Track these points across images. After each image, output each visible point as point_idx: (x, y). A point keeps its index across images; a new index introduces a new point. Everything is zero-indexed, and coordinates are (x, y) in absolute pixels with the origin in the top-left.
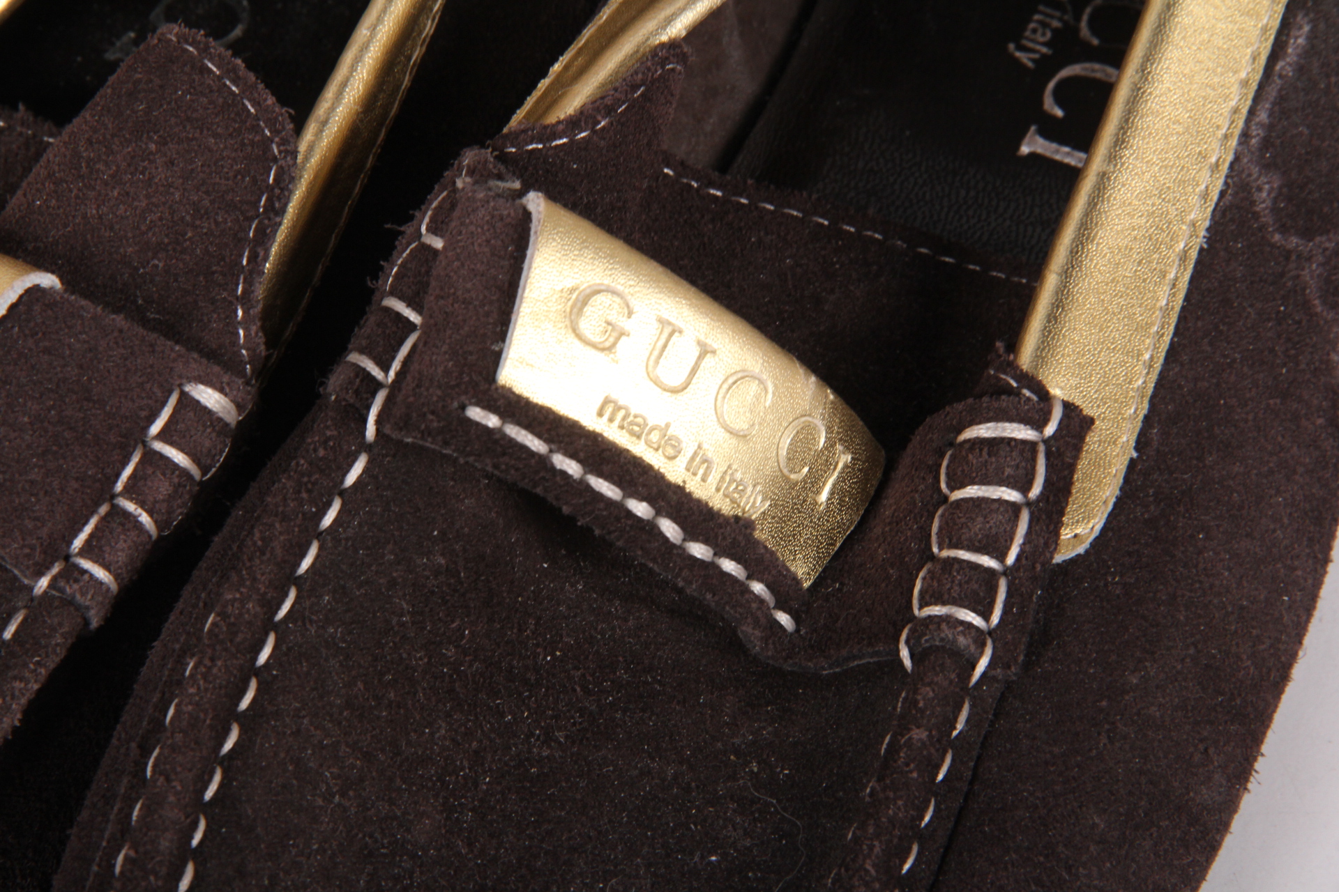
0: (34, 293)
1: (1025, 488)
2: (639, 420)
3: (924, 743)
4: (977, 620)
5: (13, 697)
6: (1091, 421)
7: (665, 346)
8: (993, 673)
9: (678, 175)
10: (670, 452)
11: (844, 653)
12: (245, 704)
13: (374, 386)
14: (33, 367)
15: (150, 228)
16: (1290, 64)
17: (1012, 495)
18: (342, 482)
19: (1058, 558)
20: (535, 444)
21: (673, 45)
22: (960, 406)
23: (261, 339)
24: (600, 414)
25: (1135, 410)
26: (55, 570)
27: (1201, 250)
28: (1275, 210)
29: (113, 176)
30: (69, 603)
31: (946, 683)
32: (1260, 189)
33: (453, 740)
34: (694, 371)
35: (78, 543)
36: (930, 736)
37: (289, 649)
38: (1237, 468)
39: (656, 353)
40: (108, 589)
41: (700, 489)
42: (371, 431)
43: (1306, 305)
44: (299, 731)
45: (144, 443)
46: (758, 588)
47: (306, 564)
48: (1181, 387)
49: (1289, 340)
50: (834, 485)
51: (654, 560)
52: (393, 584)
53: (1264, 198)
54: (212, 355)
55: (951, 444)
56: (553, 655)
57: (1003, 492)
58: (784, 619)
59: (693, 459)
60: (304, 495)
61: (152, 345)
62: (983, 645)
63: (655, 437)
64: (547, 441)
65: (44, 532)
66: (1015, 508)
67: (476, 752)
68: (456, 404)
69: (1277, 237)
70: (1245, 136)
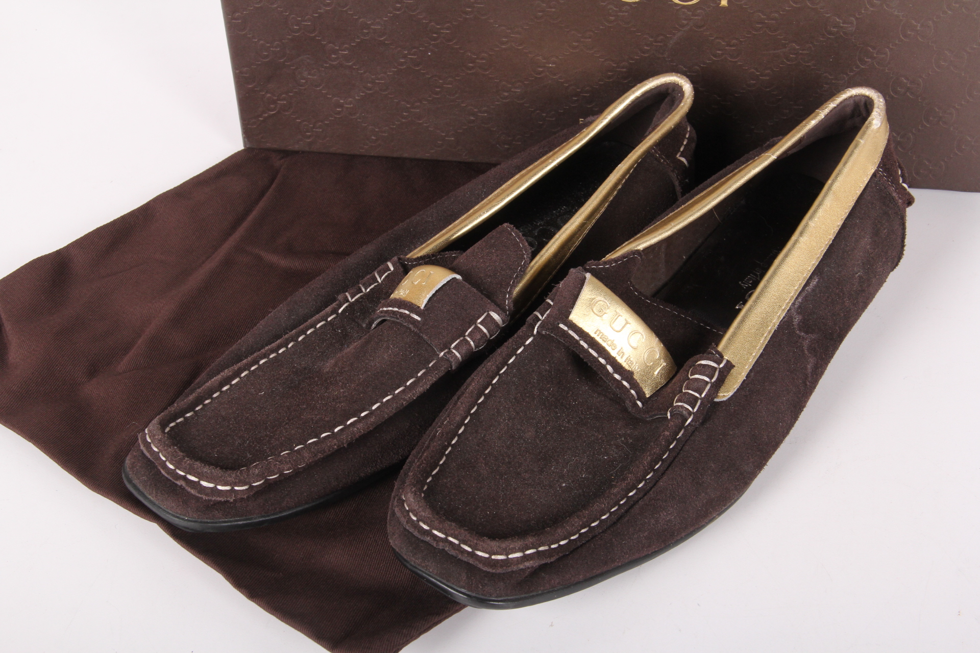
0: (454, 279)
1: (711, 378)
2: (606, 337)
3: (668, 436)
4: (690, 409)
5: (428, 380)
6: (734, 366)
7: (616, 319)
8: (692, 423)
9: (639, 295)
10: (613, 347)
11: (653, 413)
12: (487, 392)
13: (539, 320)
14: (450, 298)
15: (488, 271)
16: (810, 288)
17: (707, 379)
18: (525, 343)
19: (716, 400)
20: (576, 337)
21: (638, 251)
22: (698, 356)
23: (512, 305)
24: (595, 333)
25: (748, 368)
26: (446, 351)
27: (775, 330)
28: (798, 324)
29: (482, 257)
30: (448, 360)
31: (678, 422)
32: (795, 319)
33: (542, 416)
34: (623, 327)
35: (453, 345)
36: (670, 434)
37: (502, 381)
38: (774, 387)
39: (614, 320)
40: (459, 359)
41: (621, 360)
42: (535, 332)
43: (803, 351)
44: (500, 402)
45: (476, 324)
46: (633, 392)
47: (511, 361)
48: (762, 364)
49: (796, 358)
50: (660, 371)
51: (604, 376)
52: (533, 371)
53: (796, 321)
54: (498, 305)
55: (694, 365)
56: (575, 403)
57: (704, 378)
58: (639, 403)
59: (619, 351)
60: (514, 343)
61: (482, 298)
62: (690, 415)
63: (609, 342)
64: (579, 337)
65: (444, 340)
66: (707, 383)
67: (548, 420)
68: (556, 323)
69: (798, 332)
70: (794, 304)
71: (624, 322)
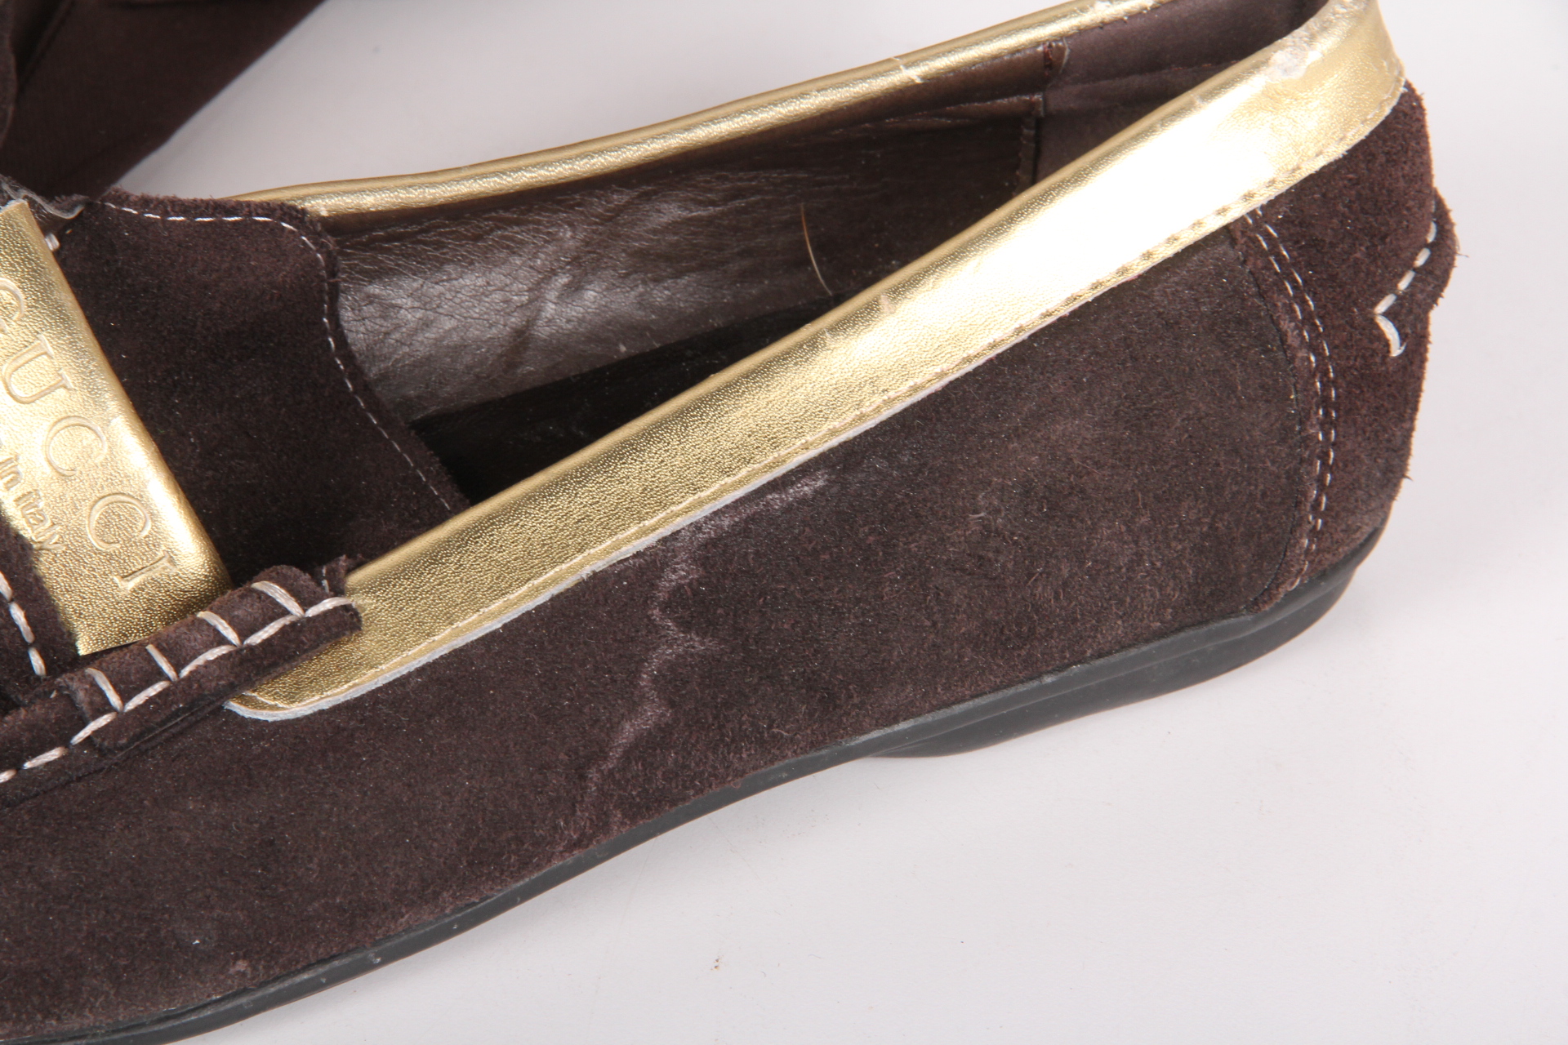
1: (243, 633)
7: (30, 360)
16: (782, 500)
17: (229, 633)
19: (235, 706)
28: (674, 591)
32: (675, 570)
34: (43, 394)
39: (21, 361)
43: (635, 675)
53: (671, 579)
57: (221, 624)
69: (656, 612)
71: (49, 380)
